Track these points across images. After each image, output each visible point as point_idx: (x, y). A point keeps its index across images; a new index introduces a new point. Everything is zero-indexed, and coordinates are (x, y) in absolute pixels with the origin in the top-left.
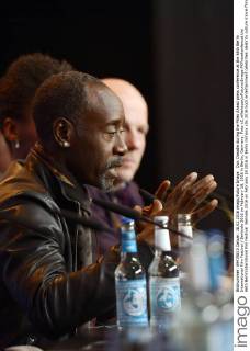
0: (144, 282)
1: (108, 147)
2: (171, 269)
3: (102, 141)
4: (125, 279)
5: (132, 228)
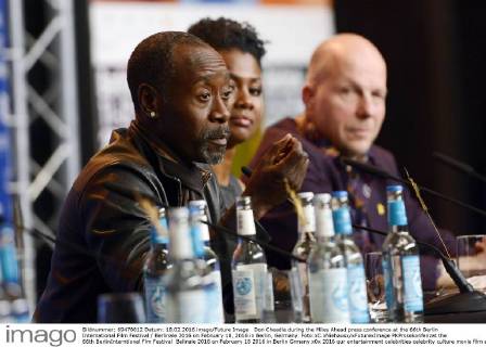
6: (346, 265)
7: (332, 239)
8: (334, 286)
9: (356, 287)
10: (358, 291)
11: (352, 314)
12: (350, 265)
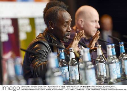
0: (67, 67)
1: (65, 30)
2: (75, 63)
3: (62, 28)
4: (61, 67)
5: (63, 51)
6: (115, 63)
7: (112, 56)
8: (113, 68)
9: (117, 68)
10: (118, 69)
11: (117, 75)
12: (116, 63)
